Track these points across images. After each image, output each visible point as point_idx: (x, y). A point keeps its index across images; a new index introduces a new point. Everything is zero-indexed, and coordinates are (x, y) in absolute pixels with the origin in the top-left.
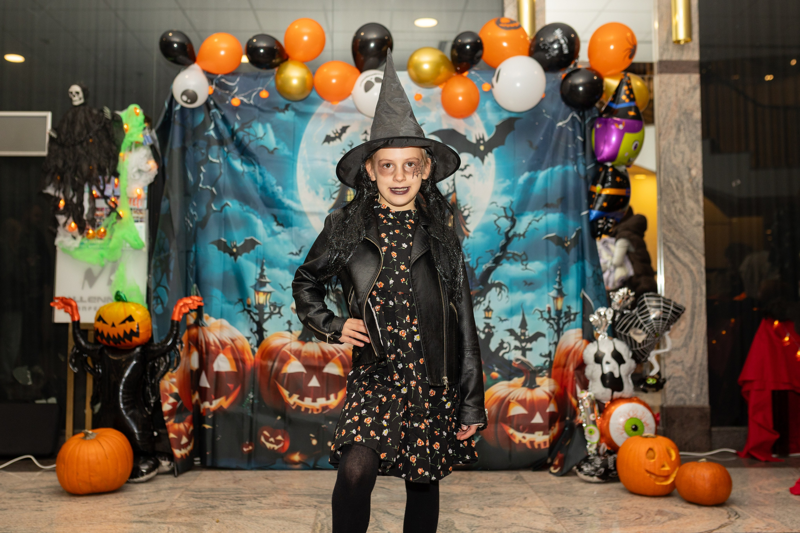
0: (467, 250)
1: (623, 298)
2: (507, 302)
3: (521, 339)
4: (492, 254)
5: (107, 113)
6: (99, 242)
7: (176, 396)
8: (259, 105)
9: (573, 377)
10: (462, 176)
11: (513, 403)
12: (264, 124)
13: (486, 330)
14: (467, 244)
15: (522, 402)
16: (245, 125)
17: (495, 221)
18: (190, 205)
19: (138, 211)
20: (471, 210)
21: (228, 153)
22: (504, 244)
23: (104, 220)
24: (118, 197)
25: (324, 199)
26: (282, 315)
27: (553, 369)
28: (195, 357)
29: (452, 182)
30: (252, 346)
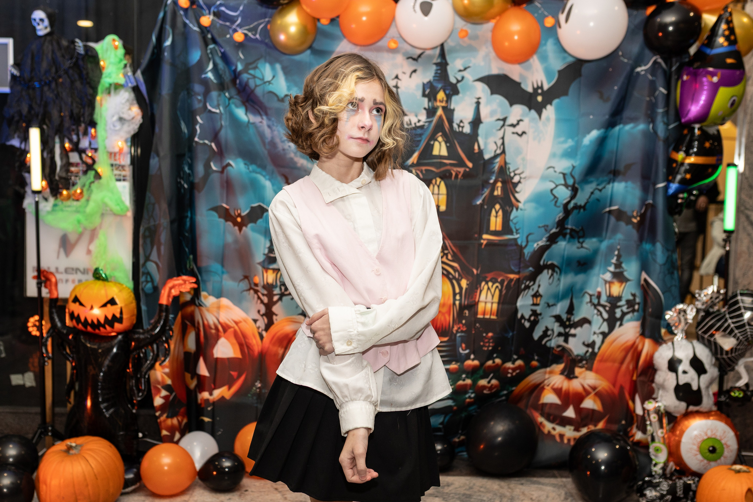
0: (515, 224)
2: (558, 285)
4: (546, 230)
5: (80, 47)
6: (75, 203)
7: (169, 389)
8: (267, 41)
10: (513, 133)
12: (272, 64)
13: (532, 318)
16: (249, 65)
17: (552, 190)
18: (184, 162)
19: (120, 168)
20: (522, 176)
21: (229, 99)
22: (561, 218)
23: (79, 179)
24: (96, 150)
28: (191, 339)
29: (501, 141)
30: (260, 330)
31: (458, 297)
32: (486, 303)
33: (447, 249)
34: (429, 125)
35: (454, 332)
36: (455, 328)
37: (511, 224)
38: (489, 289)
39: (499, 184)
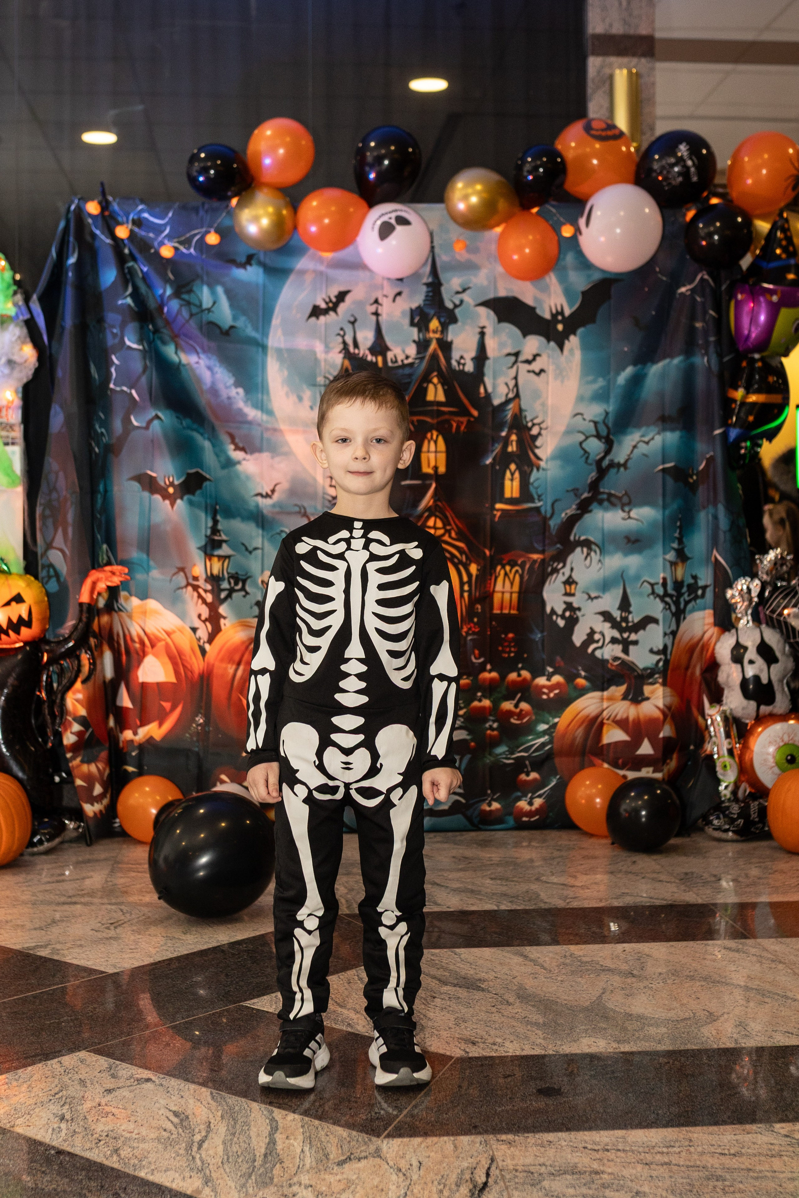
0: (537, 488)
1: (775, 564)
2: (600, 569)
3: (621, 626)
4: (576, 495)
7: (83, 721)
8: (204, 256)
9: (700, 685)
10: (529, 371)
11: (609, 724)
12: (211, 286)
13: (567, 614)
14: (537, 479)
15: (622, 724)
16: (182, 288)
17: (581, 443)
18: (95, 419)
19: (9, 428)
20: (543, 426)
21: (156, 334)
22: (595, 479)
25: (312, 408)
26: (247, 593)
27: (669, 672)
28: (108, 658)
29: (513, 382)
30: (202, 641)
31: (466, 588)
32: (503, 593)
33: (450, 524)
34: (420, 363)
35: (464, 634)
36: (465, 629)
37: (532, 489)
38: (506, 574)
39: (514, 437)
